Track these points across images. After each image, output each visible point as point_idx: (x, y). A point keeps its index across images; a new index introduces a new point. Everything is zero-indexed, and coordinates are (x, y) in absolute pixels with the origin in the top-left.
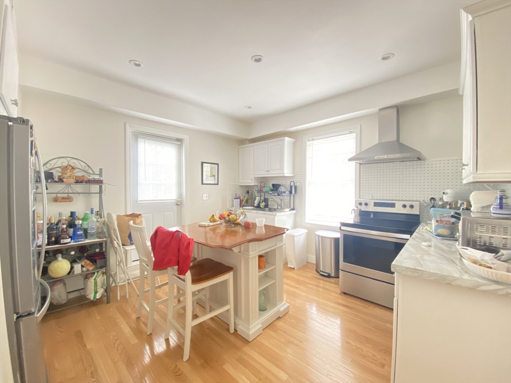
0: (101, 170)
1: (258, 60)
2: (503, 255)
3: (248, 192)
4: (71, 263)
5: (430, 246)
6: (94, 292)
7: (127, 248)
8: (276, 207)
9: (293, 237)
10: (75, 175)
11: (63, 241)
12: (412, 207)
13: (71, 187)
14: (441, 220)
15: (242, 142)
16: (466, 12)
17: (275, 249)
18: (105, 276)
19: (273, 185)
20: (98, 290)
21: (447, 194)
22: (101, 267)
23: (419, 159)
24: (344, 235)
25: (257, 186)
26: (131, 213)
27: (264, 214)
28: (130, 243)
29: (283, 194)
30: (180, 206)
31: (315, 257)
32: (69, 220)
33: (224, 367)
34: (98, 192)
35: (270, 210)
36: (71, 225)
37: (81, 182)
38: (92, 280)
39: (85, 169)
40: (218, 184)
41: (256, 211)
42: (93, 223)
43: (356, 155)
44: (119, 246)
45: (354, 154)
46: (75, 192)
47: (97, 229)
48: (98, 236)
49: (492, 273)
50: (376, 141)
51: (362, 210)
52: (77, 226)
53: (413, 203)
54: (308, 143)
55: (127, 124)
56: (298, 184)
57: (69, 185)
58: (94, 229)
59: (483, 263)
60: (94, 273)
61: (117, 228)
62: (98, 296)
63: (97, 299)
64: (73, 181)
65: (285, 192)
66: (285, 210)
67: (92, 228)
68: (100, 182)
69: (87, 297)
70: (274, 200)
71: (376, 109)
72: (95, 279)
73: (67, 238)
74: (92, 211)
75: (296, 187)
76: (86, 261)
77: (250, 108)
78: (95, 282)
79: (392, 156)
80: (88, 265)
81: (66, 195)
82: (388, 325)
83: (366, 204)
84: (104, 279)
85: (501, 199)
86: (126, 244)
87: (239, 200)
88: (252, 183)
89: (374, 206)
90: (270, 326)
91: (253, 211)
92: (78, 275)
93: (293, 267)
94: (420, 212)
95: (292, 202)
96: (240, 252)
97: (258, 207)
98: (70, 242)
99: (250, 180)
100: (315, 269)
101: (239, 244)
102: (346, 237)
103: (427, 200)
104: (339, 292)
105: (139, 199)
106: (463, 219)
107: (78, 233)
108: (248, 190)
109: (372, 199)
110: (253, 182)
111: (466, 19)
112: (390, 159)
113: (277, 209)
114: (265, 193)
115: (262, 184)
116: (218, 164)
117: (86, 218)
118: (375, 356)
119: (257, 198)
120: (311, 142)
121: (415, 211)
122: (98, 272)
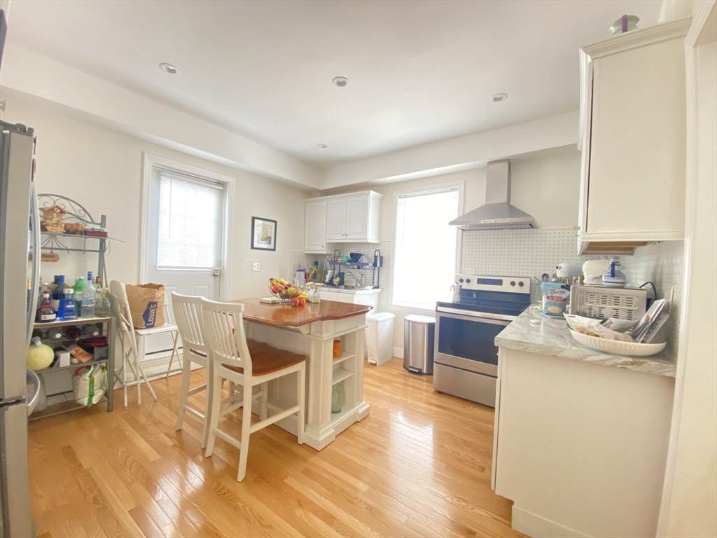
0: (103, 218)
1: (342, 84)
2: (612, 323)
3: (316, 263)
4: (55, 352)
5: (539, 324)
6: (87, 395)
7: (140, 332)
8: (354, 285)
9: (377, 322)
10: (63, 221)
11: (45, 318)
12: (521, 284)
13: (57, 241)
14: (551, 296)
15: (310, 193)
16: (586, 53)
17: (355, 332)
18: (106, 372)
19: (352, 255)
20: (95, 392)
21: (561, 268)
22: (101, 358)
23: (532, 226)
24: (441, 317)
25: (330, 255)
26: (147, 283)
27: (339, 292)
28: (146, 325)
29: (365, 267)
30: (218, 277)
31: (403, 350)
32: (54, 289)
33: (286, 481)
34: (98, 249)
35: (346, 287)
36: (57, 294)
37: (75, 232)
38: (87, 376)
39: (79, 214)
40: (274, 250)
41: (327, 289)
42: (90, 294)
43: (458, 218)
44: (130, 329)
45: (456, 217)
46: (62, 247)
47: (97, 303)
48: (97, 312)
49: (599, 341)
50: (483, 203)
51: (463, 288)
52: (66, 297)
53: (522, 280)
54: (400, 200)
55: (146, 155)
56: (384, 255)
57: (53, 235)
58: (92, 303)
59: (591, 330)
60: (89, 368)
61: (127, 303)
62: (95, 401)
63: (94, 405)
64: (61, 230)
65: (367, 264)
66: (366, 288)
67: (88, 300)
68: (102, 235)
69: (77, 402)
70: (352, 274)
71: (484, 162)
72: (90, 376)
73: (50, 314)
74: (90, 275)
75: (381, 258)
76: (78, 348)
77: (324, 146)
78: (90, 380)
79: (500, 221)
80: (80, 354)
81: (49, 251)
82: (490, 426)
83: (468, 281)
84: (104, 377)
85: (613, 265)
86: (139, 327)
87: (303, 273)
88: (322, 249)
89: (478, 283)
90: (345, 432)
91: (323, 288)
92: (65, 368)
93: (374, 362)
94: (530, 291)
95: (376, 279)
96: (309, 334)
97: (331, 284)
98: (54, 320)
99: (321, 247)
100: (402, 364)
101: (310, 322)
102: (444, 321)
103: (539, 277)
104: (433, 390)
105: (159, 264)
106: (573, 288)
107: (68, 306)
108: (316, 260)
109: (476, 275)
110: (324, 249)
111: (585, 60)
112: (498, 225)
113: (356, 286)
114: (340, 264)
115: (336, 252)
116: (276, 222)
117: (79, 285)
118: (473, 459)
119: (329, 272)
120: (404, 199)
121: (525, 290)
122: (95, 365)
